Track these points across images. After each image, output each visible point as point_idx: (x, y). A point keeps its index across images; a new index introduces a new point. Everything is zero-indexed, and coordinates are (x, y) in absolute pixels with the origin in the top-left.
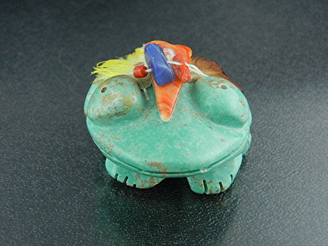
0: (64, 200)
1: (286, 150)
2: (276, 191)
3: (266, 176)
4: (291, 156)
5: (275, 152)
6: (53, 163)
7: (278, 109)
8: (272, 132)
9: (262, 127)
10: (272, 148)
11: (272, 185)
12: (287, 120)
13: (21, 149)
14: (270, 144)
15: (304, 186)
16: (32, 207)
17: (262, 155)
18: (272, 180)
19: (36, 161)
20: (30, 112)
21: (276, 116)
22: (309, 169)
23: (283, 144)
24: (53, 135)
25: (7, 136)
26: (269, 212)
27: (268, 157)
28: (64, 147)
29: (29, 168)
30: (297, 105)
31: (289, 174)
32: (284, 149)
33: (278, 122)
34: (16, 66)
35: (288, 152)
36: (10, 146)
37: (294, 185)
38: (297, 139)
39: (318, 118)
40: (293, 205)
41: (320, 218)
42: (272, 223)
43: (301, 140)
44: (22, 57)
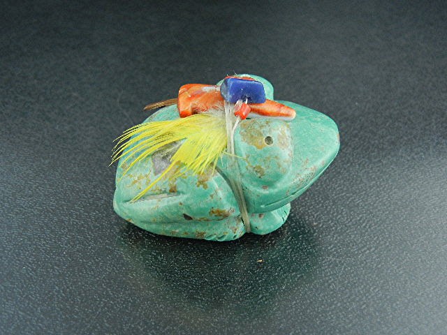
0: (94, 260)
1: (364, 222)
2: (345, 268)
3: (335, 251)
4: (369, 230)
5: (350, 224)
6: (90, 218)
7: (361, 175)
8: (350, 200)
9: (339, 194)
10: (347, 219)
11: (340, 262)
12: (370, 187)
13: (56, 200)
14: (346, 213)
15: (379, 266)
16: (58, 266)
17: (334, 226)
18: (341, 256)
19: (71, 215)
20: (75, 159)
21: (358, 182)
22: (388, 246)
23: (360, 216)
24: (94, 187)
25: (44, 184)
26: (332, 292)
27: (342, 229)
28: (105, 200)
29: (63, 221)
30: (385, 171)
31: (363, 250)
32: (361, 221)
33: (359, 189)
34: (67, 108)
35: (366, 225)
36: (45, 195)
37: (367, 263)
38: (379, 210)
39: (408, 187)
40: (362, 286)
41: (392, 305)
42: (334, 306)
43: (384, 212)
44: (77, 98)
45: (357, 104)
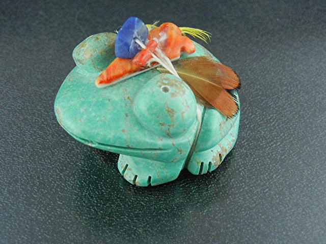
0: (51, 151)
2: (254, 159)
3: (247, 145)
4: (277, 128)
5: (262, 122)
6: (49, 116)
7: (275, 81)
8: (263, 103)
9: (255, 97)
10: (260, 119)
11: (250, 153)
12: (282, 92)
13: (23, 102)
14: (259, 114)
15: (283, 157)
16: (22, 156)
17: (248, 124)
18: (252, 149)
19: (34, 114)
20: (38, 68)
22: (292, 141)
23: (271, 116)
25: (13, 89)
26: (241, 178)
27: (254, 126)
30: (296, 78)
31: (270, 144)
32: (271, 120)
33: (272, 93)
34: (34, 24)
35: (275, 123)
36: (14, 98)
37: (272, 155)
38: (287, 111)
39: (314, 92)
40: (267, 174)
41: (290, 189)
42: (241, 190)
43: (291, 113)
44: (42, 16)
45: (278, 20)
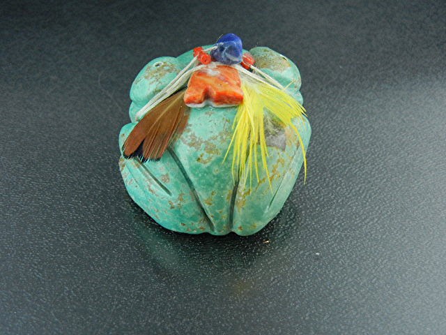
1: (363, 193)
2: (351, 242)
3: (339, 224)
4: (369, 200)
5: (350, 195)
6: (89, 210)
7: (355, 143)
8: (347, 170)
9: (335, 164)
10: (347, 190)
11: (345, 235)
12: (365, 155)
13: (52, 194)
14: (345, 184)
15: (384, 237)
17: (334, 198)
18: (346, 229)
19: (69, 209)
20: (64, 148)
21: (353, 150)
22: (390, 216)
23: (359, 186)
24: (89, 177)
25: (37, 178)
26: (342, 268)
27: (343, 201)
28: (102, 191)
29: (61, 217)
31: (366, 222)
32: (361, 192)
33: (354, 158)
35: (366, 195)
36: (40, 190)
37: (371, 235)
38: (377, 179)
39: (402, 152)
40: (370, 259)
41: (401, 276)
42: (345, 282)
43: (381, 180)
44: (55, 82)
45: (341, 67)
